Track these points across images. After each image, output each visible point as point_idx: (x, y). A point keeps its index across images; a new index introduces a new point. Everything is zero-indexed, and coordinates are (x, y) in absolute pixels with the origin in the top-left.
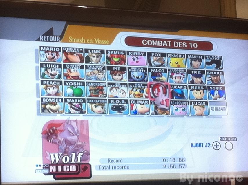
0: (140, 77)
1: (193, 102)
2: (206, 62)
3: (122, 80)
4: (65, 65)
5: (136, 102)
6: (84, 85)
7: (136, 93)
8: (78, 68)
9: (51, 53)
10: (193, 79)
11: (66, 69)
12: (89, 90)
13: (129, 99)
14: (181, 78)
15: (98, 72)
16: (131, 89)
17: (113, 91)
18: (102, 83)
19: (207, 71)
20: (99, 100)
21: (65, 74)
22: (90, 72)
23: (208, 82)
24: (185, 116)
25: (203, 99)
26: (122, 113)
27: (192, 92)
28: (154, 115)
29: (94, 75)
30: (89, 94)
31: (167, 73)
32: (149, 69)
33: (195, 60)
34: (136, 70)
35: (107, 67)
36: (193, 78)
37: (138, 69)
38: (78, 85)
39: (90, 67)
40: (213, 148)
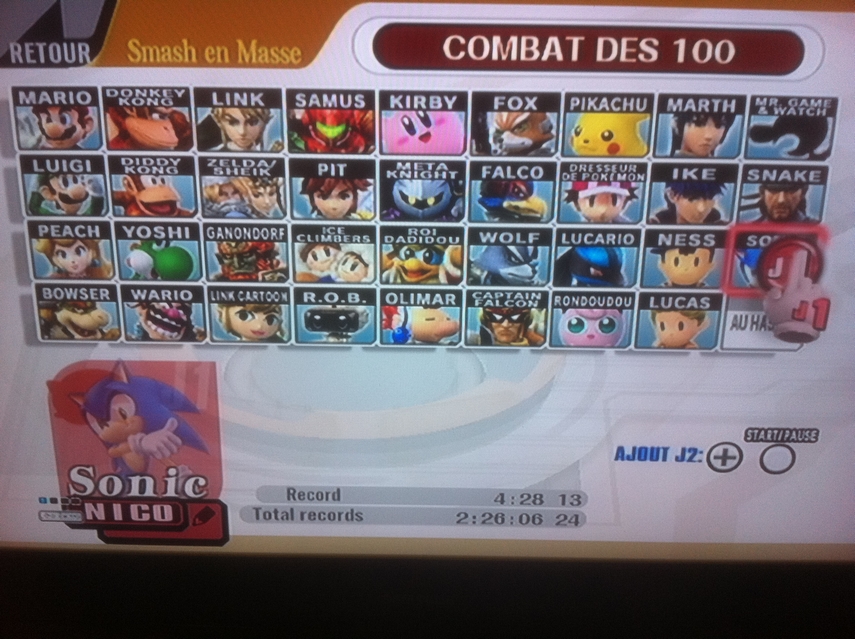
0: (431, 201)
1: (652, 299)
2: (752, 125)
3: (353, 215)
4: (119, 158)
5: (407, 298)
6: (194, 235)
7: (411, 264)
8: (168, 170)
9: (60, 113)
10: (672, 207)
11: (121, 177)
12: (217, 255)
13: (378, 287)
14: (614, 203)
15: (251, 183)
16: (392, 250)
17: (315, 258)
18: (269, 227)
19: (747, 168)
20: (255, 292)
21: (120, 196)
22: (221, 187)
23: (746, 216)
24: (610, 352)
25: (702, 286)
26: (350, 337)
27: (659, 256)
28: (477, 345)
29: (237, 196)
30: (215, 269)
31: (554, 179)
32: (476, 168)
33: (701, 119)
34: (416, 173)
35: (293, 162)
36: (672, 201)
37: (426, 168)
38: (171, 236)
39: (217, 164)
40: (710, 465)
